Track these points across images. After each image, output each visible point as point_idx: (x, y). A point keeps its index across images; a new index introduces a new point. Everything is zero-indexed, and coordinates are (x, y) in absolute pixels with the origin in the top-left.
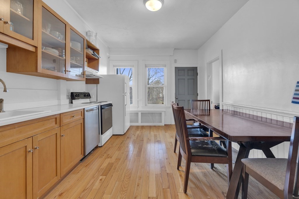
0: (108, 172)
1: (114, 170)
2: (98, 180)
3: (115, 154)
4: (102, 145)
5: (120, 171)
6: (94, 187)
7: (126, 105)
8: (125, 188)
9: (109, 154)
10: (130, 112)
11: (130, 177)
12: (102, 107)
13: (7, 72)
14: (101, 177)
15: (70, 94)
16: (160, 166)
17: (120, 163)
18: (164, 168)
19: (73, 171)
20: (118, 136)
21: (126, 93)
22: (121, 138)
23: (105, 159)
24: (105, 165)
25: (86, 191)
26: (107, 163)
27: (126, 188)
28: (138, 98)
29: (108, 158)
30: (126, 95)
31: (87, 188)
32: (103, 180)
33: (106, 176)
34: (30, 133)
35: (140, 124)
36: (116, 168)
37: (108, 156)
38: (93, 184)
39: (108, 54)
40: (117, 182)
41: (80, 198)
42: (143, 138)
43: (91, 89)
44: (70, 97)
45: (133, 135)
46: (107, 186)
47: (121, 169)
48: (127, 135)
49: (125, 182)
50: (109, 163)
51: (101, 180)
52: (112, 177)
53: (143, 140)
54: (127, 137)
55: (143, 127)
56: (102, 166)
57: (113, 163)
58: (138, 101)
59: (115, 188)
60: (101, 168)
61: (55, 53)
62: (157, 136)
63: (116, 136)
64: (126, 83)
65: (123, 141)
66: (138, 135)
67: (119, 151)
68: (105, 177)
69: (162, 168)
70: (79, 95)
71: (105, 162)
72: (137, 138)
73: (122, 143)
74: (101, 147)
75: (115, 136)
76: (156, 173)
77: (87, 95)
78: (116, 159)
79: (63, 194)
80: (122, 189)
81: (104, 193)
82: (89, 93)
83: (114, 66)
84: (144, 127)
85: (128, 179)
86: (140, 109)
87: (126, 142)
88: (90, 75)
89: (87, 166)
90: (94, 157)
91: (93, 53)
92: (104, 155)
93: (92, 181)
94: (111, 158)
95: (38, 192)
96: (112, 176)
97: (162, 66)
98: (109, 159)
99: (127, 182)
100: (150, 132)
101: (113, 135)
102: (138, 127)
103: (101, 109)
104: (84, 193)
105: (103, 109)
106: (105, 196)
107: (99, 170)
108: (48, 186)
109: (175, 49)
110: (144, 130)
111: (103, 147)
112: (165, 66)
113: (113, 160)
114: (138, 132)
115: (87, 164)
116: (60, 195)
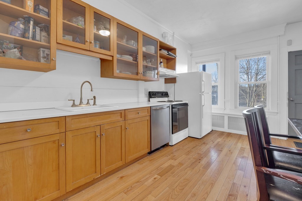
0: (165, 174)
1: (171, 174)
2: (153, 178)
3: (181, 157)
4: (173, 145)
5: (176, 177)
6: (146, 183)
7: (203, 106)
8: (171, 198)
9: (175, 156)
10: (213, 114)
11: (183, 189)
12: (173, 106)
13: (101, 77)
14: (156, 176)
15: (148, 93)
16: (228, 192)
17: (180, 168)
18: (233, 198)
19: (139, 161)
20: (194, 138)
21: (203, 92)
22: (196, 142)
23: (170, 159)
24: (166, 165)
25: (138, 183)
26: (169, 164)
27: (173, 199)
28: (225, 99)
29: (172, 159)
30: (203, 95)
31: (141, 181)
32: (156, 180)
33: (161, 176)
34: (98, 122)
35: (226, 129)
36: (174, 172)
37: (173, 157)
38: (147, 179)
39: (189, 52)
40: (168, 188)
41: (131, 187)
42: (222, 148)
43: (169, 88)
44: (148, 96)
45: (211, 142)
46: (157, 187)
47: (179, 176)
48: (205, 140)
49: (176, 192)
50: (171, 165)
51: (155, 178)
52: (165, 180)
53: (222, 151)
54: (203, 142)
55: (229, 135)
56: (163, 165)
57: (174, 166)
58: (225, 102)
59: (162, 193)
60: (161, 167)
61: (129, 58)
62: (244, 150)
63: (193, 138)
64: (203, 81)
65: (197, 146)
66: (218, 143)
67: (186, 155)
68: (159, 177)
69: (230, 197)
70: (155, 94)
71: (168, 162)
72: (215, 146)
73: (194, 147)
74: (171, 147)
75: (191, 138)
76: (217, 199)
77: (165, 94)
78: (180, 163)
79: (123, 178)
80: (168, 198)
81: (150, 193)
82: (167, 92)
83: (197, 63)
84: (231, 135)
85: (180, 190)
86: (228, 112)
87: (199, 148)
88: (165, 75)
89: (151, 160)
90: (161, 154)
91: (168, 53)
92: (170, 155)
93: (148, 176)
94: (175, 160)
95: (105, 169)
96: (167, 179)
97: (263, 54)
98: (173, 161)
99: (177, 193)
100: (237, 143)
101: (189, 137)
102: (222, 133)
103: (172, 108)
104: (136, 184)
105: (174, 108)
106: (150, 196)
107: (158, 168)
108: (113, 167)
109: (288, 24)
110: (229, 139)
111: (174, 146)
112: (269, 53)
113: (175, 163)
114: (219, 140)
115: (152, 159)
116: (122, 177)
